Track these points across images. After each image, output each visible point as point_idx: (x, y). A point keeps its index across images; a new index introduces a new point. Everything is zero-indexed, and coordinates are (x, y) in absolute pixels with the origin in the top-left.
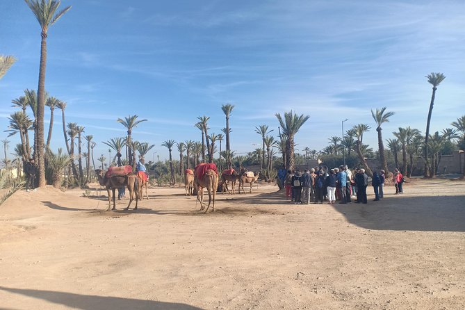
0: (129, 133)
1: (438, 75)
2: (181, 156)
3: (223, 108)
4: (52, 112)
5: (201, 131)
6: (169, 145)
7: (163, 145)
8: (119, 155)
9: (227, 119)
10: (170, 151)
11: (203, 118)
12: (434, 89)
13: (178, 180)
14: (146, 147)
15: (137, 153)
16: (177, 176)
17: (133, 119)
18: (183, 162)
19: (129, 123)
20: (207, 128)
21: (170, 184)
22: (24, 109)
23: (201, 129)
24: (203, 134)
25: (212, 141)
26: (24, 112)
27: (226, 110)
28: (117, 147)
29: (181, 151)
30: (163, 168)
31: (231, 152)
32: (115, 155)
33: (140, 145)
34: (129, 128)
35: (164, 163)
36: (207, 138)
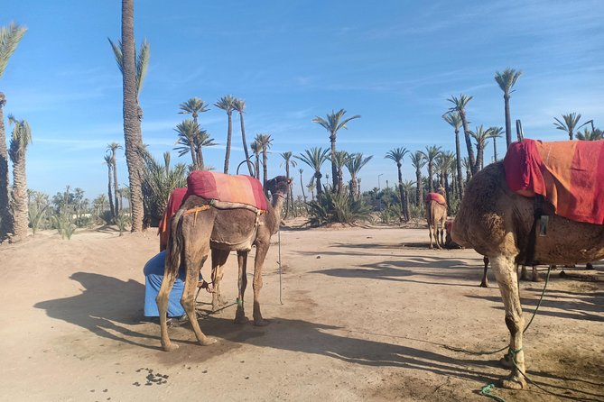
0: (333, 139)
2: (418, 174)
3: (498, 79)
4: (229, 118)
5: (453, 129)
6: (397, 157)
7: (387, 157)
8: (318, 175)
9: (507, 99)
10: (399, 165)
11: (459, 99)
13: (414, 214)
14: (359, 160)
15: (345, 170)
16: (411, 207)
17: (338, 115)
18: (421, 186)
19: (332, 124)
21: (401, 220)
22: (195, 116)
23: (454, 123)
24: (457, 131)
25: (478, 140)
26: (195, 120)
27: (504, 81)
28: (315, 161)
29: (418, 167)
30: (393, 196)
32: (313, 175)
33: (349, 157)
34: (332, 132)
35: (394, 189)
36: (467, 137)
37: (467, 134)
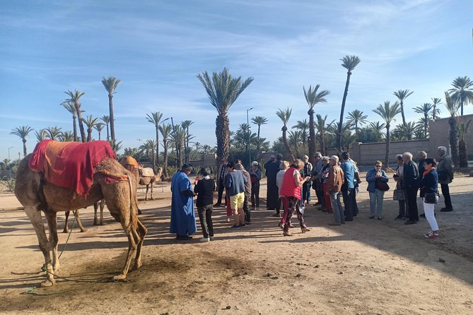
1: (354, 58)
3: (104, 82)
5: (71, 115)
6: (23, 134)
7: (12, 133)
9: (110, 97)
10: (24, 141)
11: (74, 94)
12: (349, 74)
20: (80, 109)
23: (72, 111)
24: (74, 118)
25: (89, 126)
27: (109, 84)
31: (116, 143)
37: (80, 120)
